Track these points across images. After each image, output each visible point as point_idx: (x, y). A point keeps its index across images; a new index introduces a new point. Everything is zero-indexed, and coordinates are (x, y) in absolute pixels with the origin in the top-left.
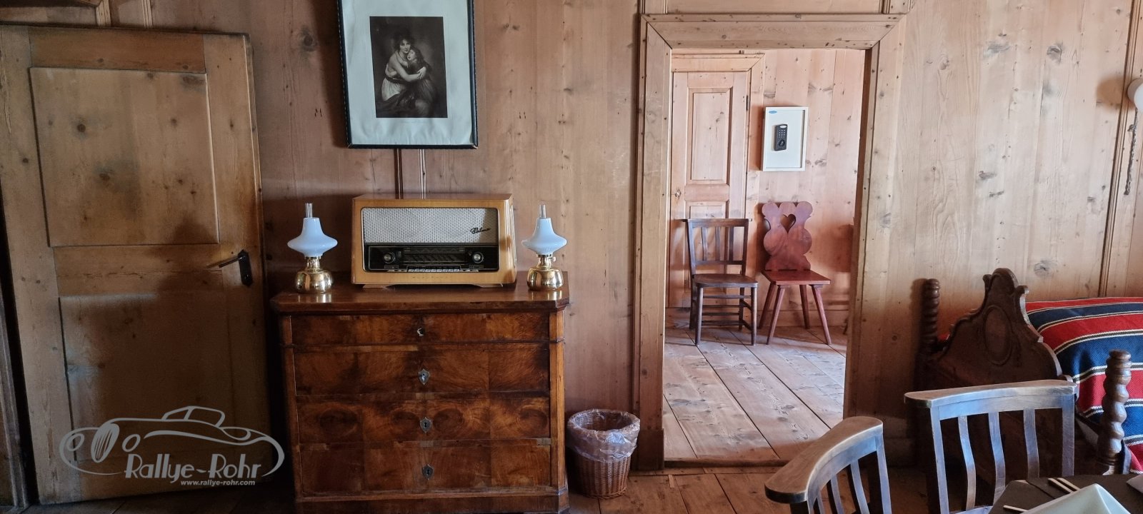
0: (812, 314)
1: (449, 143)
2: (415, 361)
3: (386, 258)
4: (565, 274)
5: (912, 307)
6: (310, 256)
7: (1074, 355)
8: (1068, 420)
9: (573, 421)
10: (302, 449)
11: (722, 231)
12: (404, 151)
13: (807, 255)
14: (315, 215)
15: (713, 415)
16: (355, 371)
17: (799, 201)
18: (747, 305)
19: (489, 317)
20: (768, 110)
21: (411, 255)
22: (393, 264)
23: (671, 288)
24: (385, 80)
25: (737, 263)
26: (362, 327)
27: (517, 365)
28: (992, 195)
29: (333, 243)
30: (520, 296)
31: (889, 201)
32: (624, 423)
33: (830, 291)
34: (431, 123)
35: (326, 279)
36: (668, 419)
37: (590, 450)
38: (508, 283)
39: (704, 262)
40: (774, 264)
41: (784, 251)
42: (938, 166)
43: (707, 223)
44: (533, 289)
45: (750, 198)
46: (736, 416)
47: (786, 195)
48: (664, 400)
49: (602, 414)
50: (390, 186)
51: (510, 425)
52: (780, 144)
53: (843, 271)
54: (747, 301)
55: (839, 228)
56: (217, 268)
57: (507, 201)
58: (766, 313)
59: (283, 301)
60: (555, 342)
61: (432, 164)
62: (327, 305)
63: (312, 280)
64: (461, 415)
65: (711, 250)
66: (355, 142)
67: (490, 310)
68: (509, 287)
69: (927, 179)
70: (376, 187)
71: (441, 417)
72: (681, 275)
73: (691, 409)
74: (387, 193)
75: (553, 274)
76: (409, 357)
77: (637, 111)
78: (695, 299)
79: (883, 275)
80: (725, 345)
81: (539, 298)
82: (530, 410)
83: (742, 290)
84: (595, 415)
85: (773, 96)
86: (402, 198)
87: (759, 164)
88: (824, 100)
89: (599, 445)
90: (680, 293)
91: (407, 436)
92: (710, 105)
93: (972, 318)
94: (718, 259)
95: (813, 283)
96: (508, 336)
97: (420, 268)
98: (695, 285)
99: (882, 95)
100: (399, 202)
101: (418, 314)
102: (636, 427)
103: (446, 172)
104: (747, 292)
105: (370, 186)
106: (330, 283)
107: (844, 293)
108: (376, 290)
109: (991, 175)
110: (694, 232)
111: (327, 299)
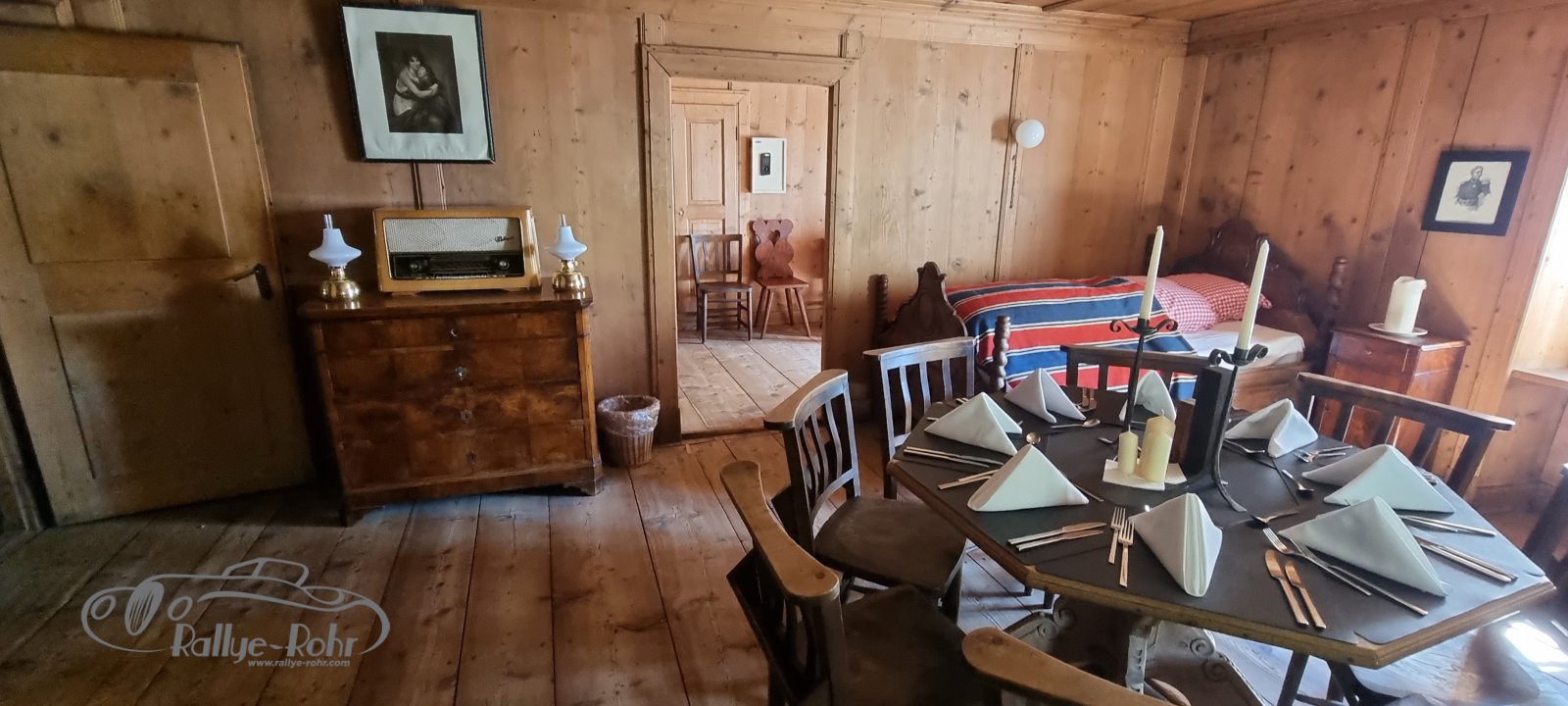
0: (796, 313)
1: (466, 158)
2: (450, 360)
3: (412, 266)
4: (587, 278)
5: (868, 295)
6: (334, 265)
7: (976, 322)
8: (971, 364)
9: (601, 406)
10: (345, 447)
11: (721, 245)
12: (420, 165)
13: (790, 264)
14: (335, 227)
15: (720, 397)
16: (392, 372)
17: (783, 219)
18: (743, 308)
19: (519, 317)
20: (754, 140)
21: (439, 264)
22: (420, 272)
23: (680, 295)
24: (396, 96)
25: (734, 272)
26: (395, 330)
27: (549, 357)
28: (923, 208)
29: (357, 253)
30: (547, 296)
31: (850, 212)
32: (646, 404)
33: (809, 293)
34: (447, 138)
35: (352, 287)
36: (683, 403)
37: (619, 428)
38: (534, 285)
39: (706, 272)
40: (764, 273)
41: (771, 261)
42: (885, 185)
43: (707, 238)
44: (558, 291)
45: (743, 217)
46: (738, 396)
47: (771, 214)
48: (679, 389)
49: (627, 399)
50: (411, 199)
51: (546, 411)
52: (765, 169)
53: (818, 277)
54: (744, 303)
55: (815, 242)
56: (232, 282)
57: (528, 211)
58: (760, 315)
59: (310, 309)
60: (582, 336)
61: (451, 179)
62: (357, 310)
63: (339, 287)
64: (498, 405)
65: (711, 262)
66: (368, 156)
67: (520, 310)
68: (535, 289)
69: (877, 195)
70: (395, 201)
71: (480, 409)
72: (688, 284)
73: (701, 393)
74: (408, 205)
75: (576, 277)
76: (445, 357)
77: (644, 132)
78: (700, 304)
79: (847, 272)
80: (727, 342)
81: (565, 298)
82: (563, 396)
83: (739, 295)
84: (620, 400)
85: (758, 128)
86: (422, 209)
87: (749, 188)
88: (799, 133)
89: (626, 423)
90: (688, 300)
91: (448, 427)
92: (706, 134)
93: (911, 301)
94: (718, 270)
95: (795, 286)
96: (539, 333)
97: (448, 275)
98: (699, 292)
99: (843, 125)
100: (420, 213)
101: (450, 316)
102: (657, 407)
103: (465, 187)
104: (744, 296)
105: (388, 200)
106: (357, 291)
107: (820, 295)
108: (404, 297)
109: (922, 192)
110: (697, 247)
111: (356, 305)
